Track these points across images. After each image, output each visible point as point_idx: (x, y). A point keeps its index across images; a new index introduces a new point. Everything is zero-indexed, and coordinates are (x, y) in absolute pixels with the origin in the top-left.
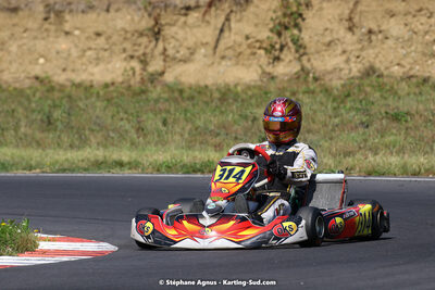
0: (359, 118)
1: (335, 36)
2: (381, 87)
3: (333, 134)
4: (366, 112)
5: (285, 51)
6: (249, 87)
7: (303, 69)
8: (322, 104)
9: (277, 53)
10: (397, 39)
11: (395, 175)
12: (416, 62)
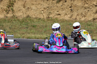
0: (25, 26)
1: (21, 8)
2: (30, 20)
3: (20, 30)
4: (27, 25)
5: (10, 11)
6: (2, 19)
7: (13, 15)
8: (17, 23)
9: (8, 12)
10: (34, 10)
11: (33, 39)
12: (38, 15)
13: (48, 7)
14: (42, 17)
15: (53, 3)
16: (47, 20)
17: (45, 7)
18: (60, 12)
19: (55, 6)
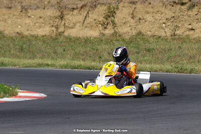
0: (135, 50)
1: (127, 20)
2: (143, 39)
4: (138, 48)
5: (109, 25)
6: (95, 38)
7: (115, 32)
9: (106, 26)
10: (150, 22)
12: (156, 31)
13: (173, 17)
14: (163, 34)
15: (182, 9)
16: (172, 39)
17: (167, 17)
18: (194, 25)
19: (185, 14)
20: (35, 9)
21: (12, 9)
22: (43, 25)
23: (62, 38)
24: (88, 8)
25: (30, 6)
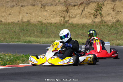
0: (115, 32)
1: (110, 12)
2: (120, 25)
3: (109, 36)
4: (117, 30)
5: (98, 16)
6: (89, 24)
7: (102, 20)
8: (106, 28)
9: (96, 16)
20: (50, 6)
21: (35, 6)
22: (55, 16)
23: (68, 24)
24: (84, 5)
25: (47, 4)
